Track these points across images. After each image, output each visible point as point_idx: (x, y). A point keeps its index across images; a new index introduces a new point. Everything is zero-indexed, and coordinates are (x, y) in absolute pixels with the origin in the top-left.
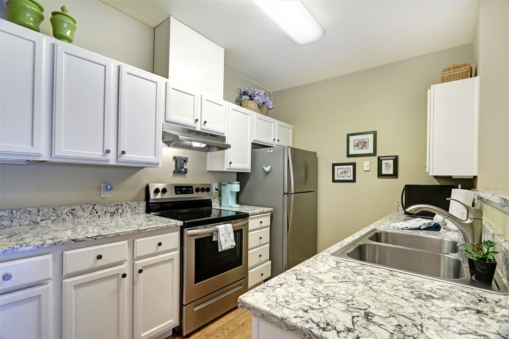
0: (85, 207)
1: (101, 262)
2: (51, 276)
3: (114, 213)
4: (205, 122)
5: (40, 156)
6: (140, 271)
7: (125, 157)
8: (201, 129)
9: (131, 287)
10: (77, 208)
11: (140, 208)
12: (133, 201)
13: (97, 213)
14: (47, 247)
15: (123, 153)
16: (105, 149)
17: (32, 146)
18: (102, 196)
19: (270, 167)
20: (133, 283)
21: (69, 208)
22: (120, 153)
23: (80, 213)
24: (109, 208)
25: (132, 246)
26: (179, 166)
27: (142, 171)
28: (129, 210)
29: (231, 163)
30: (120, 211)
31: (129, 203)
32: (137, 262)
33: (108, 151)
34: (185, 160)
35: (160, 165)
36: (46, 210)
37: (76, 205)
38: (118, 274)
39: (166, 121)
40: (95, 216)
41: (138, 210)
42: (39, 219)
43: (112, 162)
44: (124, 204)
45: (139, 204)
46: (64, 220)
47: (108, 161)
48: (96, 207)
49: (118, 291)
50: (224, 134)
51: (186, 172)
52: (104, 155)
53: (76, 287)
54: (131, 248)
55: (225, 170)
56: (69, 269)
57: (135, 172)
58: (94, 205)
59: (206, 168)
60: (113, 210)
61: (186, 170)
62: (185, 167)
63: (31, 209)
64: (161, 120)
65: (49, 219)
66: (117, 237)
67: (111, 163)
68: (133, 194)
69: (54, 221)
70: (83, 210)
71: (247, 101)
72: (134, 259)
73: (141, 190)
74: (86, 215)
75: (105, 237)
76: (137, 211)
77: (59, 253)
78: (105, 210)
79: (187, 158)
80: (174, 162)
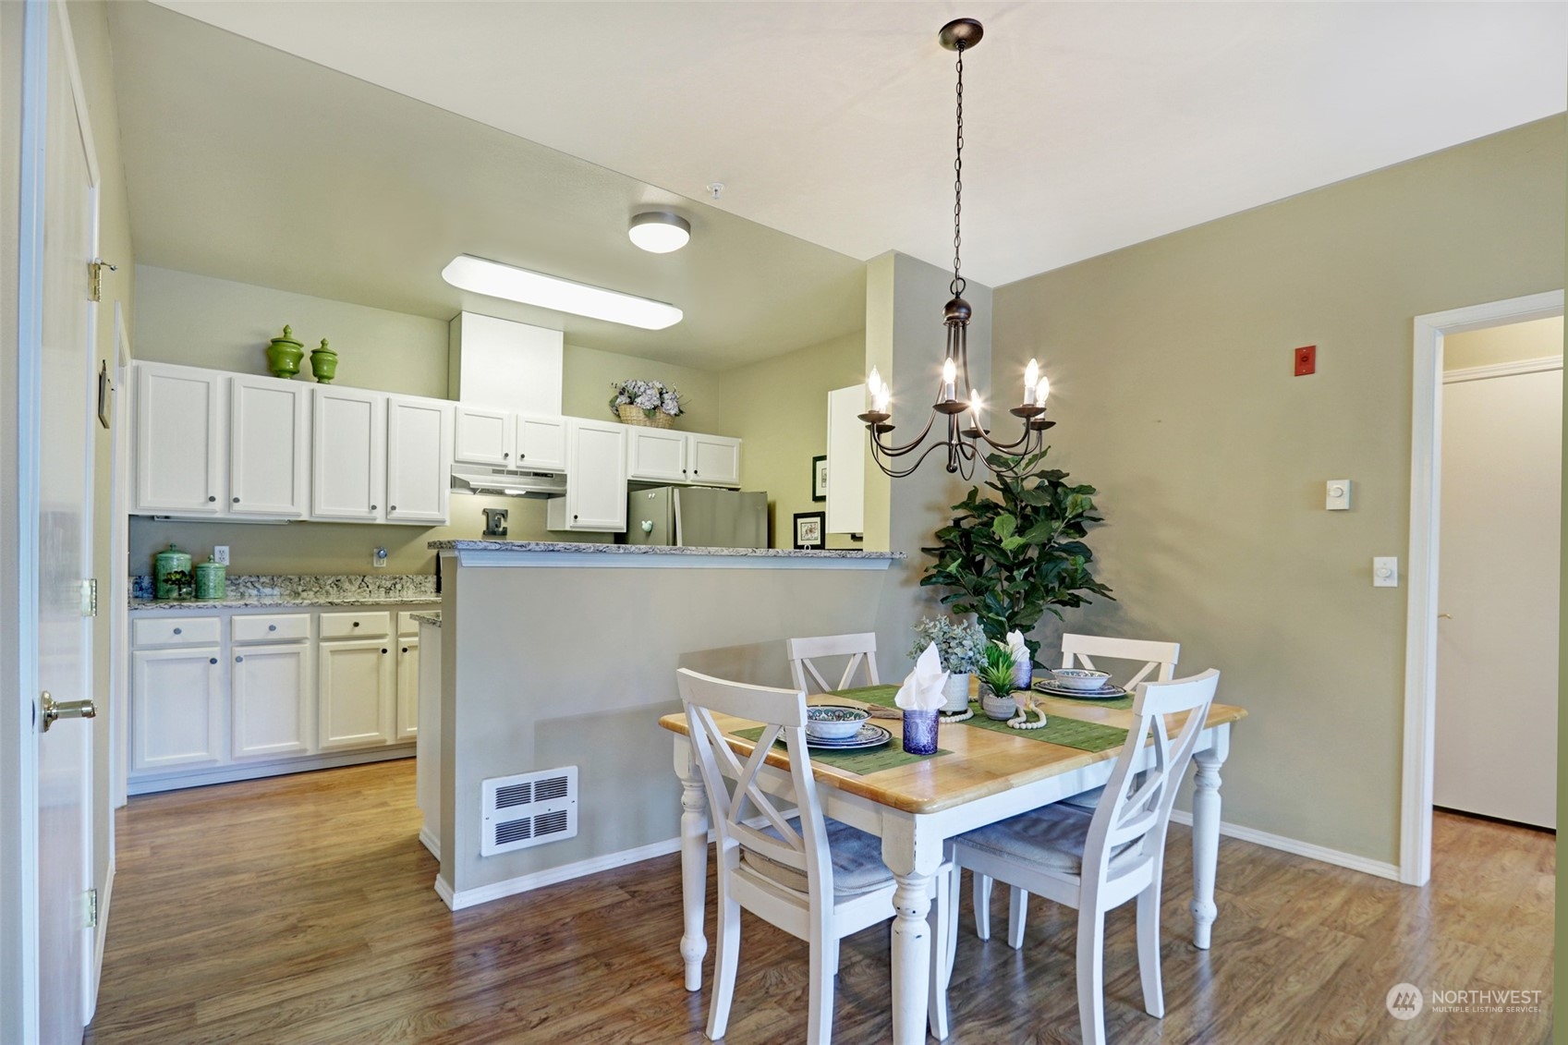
0: (353, 577)
1: (358, 631)
2: (308, 636)
3: (390, 589)
4: (523, 456)
5: (300, 515)
6: (405, 650)
7: (396, 514)
8: (518, 467)
9: (394, 667)
10: (343, 578)
11: (429, 585)
12: (418, 573)
13: (368, 587)
14: (305, 606)
15: (394, 508)
16: (371, 505)
17: (293, 504)
18: (375, 565)
19: (650, 522)
20: (397, 663)
21: (333, 579)
22: (389, 509)
23: (346, 585)
24: (384, 582)
25: (396, 620)
26: (492, 524)
27: (431, 531)
28: (412, 586)
29: (576, 517)
30: (399, 586)
31: (411, 576)
32: (402, 640)
33: (374, 508)
34: (504, 514)
35: (448, 523)
36: (308, 579)
37: (342, 575)
38: (378, 649)
39: (456, 462)
40: (365, 591)
41: (425, 586)
42: (300, 589)
43: (381, 520)
44: (404, 577)
45: (426, 578)
46: (327, 592)
47: (375, 519)
48: (366, 579)
49: (378, 669)
50: (563, 471)
51: (504, 533)
52: (370, 512)
53: (334, 652)
54: (394, 622)
55: (568, 528)
56: (325, 632)
57: (421, 534)
58: (364, 577)
59: (546, 527)
60: (388, 584)
61: (505, 529)
62: (503, 524)
63: (291, 577)
64: (448, 461)
65: (311, 590)
66: (377, 606)
67: (378, 522)
68: (419, 564)
69: (316, 592)
70: (350, 581)
71: (623, 407)
72: (398, 635)
73: (431, 558)
74: (354, 589)
75: (363, 604)
76: (423, 589)
77: (316, 615)
78: (377, 584)
79: (507, 511)
80: (484, 518)
